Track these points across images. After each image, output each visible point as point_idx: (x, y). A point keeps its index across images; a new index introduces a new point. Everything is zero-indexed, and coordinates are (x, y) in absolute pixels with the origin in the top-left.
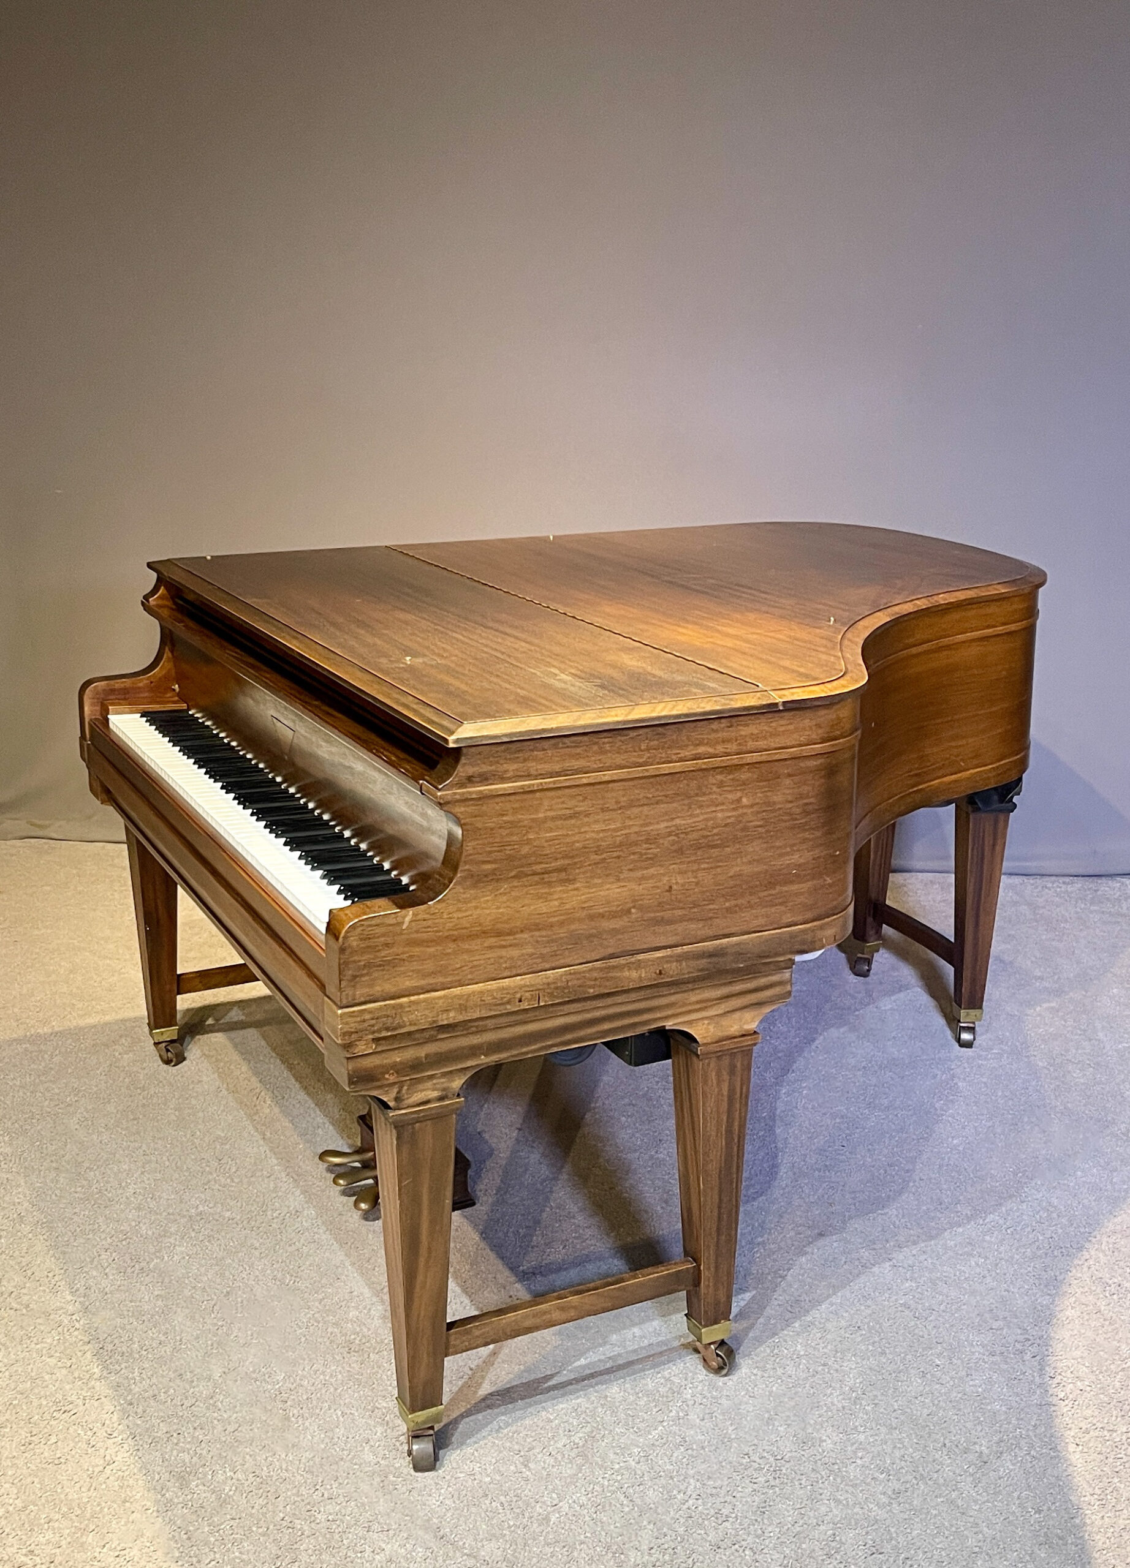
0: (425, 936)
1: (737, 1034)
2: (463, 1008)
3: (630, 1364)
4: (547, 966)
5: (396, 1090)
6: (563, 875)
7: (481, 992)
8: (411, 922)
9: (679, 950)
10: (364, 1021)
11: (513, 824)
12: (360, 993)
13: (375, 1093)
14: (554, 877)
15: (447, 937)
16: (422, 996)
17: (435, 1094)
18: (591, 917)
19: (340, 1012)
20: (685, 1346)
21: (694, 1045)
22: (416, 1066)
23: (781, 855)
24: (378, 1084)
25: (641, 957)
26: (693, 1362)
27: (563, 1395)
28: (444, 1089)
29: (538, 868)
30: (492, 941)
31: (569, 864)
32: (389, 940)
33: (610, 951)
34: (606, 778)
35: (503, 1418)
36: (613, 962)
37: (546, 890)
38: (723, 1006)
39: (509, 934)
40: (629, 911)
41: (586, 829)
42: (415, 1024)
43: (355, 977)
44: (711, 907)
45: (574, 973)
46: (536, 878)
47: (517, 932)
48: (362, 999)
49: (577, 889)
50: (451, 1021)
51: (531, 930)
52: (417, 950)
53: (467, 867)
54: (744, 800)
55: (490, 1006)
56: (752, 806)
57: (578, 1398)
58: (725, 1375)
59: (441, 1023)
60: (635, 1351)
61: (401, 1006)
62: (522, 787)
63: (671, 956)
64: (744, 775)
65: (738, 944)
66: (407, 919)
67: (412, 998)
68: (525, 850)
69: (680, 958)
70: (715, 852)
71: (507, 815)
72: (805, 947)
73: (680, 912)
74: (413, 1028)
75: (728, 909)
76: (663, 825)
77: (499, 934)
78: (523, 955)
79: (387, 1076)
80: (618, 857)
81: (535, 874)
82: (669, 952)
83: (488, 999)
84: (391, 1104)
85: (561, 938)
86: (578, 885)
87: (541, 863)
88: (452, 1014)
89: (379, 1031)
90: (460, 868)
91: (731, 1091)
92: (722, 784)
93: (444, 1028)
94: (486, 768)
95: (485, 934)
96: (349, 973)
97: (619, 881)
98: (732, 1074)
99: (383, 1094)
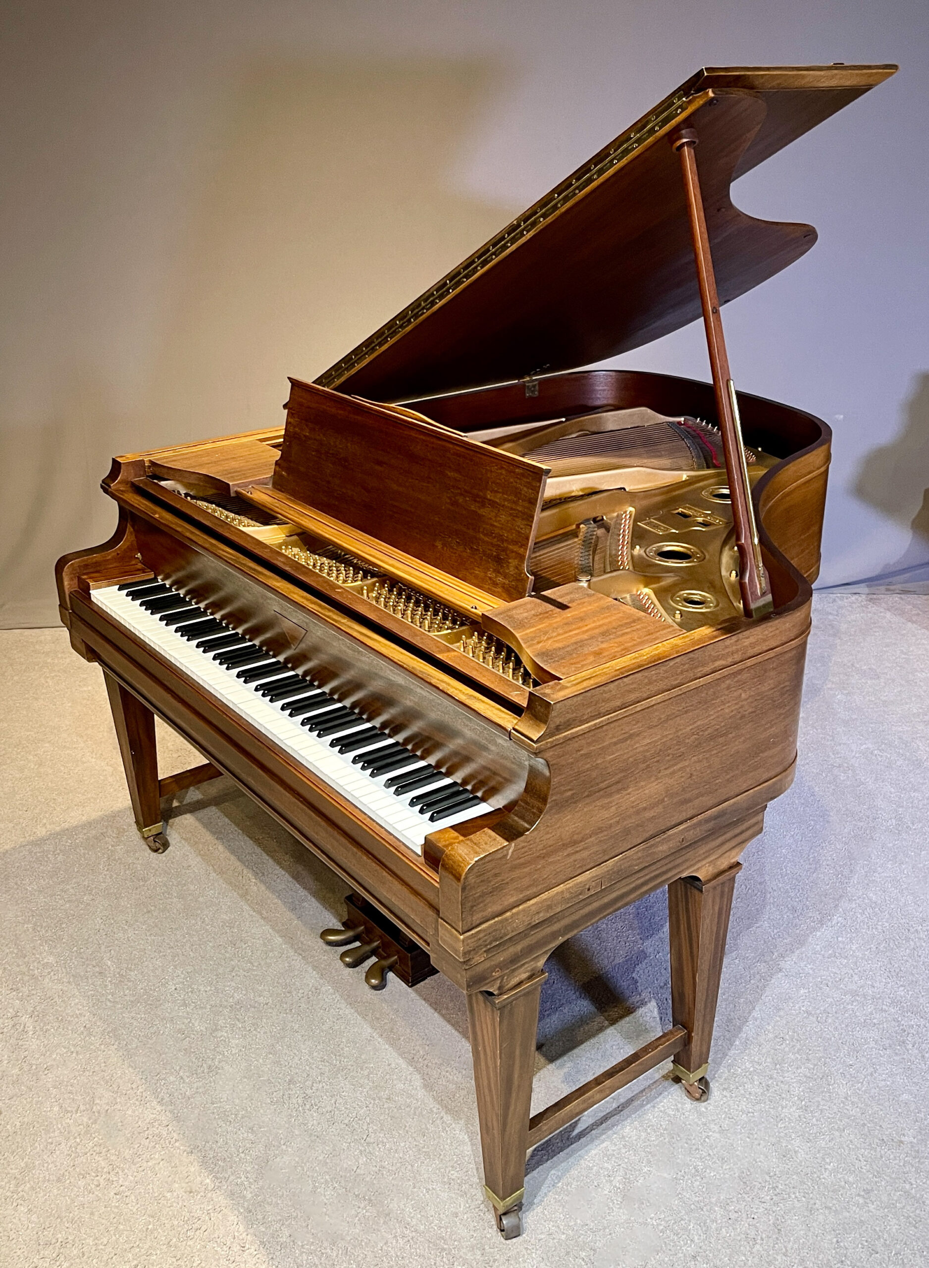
0: (522, 860)
2: (550, 907)
4: (606, 858)
5: (499, 982)
6: (620, 786)
7: (562, 892)
8: (512, 852)
9: (695, 820)
10: (480, 939)
11: (587, 756)
12: (477, 917)
13: (484, 989)
14: (614, 788)
15: (538, 857)
16: (521, 907)
17: (527, 975)
18: (638, 813)
19: (462, 937)
22: (513, 960)
23: (765, 730)
24: (487, 981)
28: (533, 970)
29: (602, 785)
30: (570, 850)
31: (624, 776)
32: (497, 871)
33: (648, 834)
36: (652, 842)
37: (609, 800)
38: (720, 851)
39: (581, 841)
40: (663, 801)
41: (637, 745)
42: (516, 930)
43: (472, 907)
44: (717, 781)
45: (626, 858)
47: (587, 839)
48: (478, 922)
50: (541, 920)
51: (597, 834)
53: (554, 798)
54: (743, 695)
55: (567, 900)
56: (746, 699)
59: (534, 923)
61: (506, 919)
62: (595, 725)
63: (690, 826)
65: (735, 803)
66: (510, 851)
67: (514, 911)
68: (594, 774)
69: (694, 827)
70: (721, 740)
71: (582, 749)
72: (777, 794)
73: (696, 792)
74: (514, 934)
75: (728, 780)
76: (688, 729)
78: (591, 854)
79: (494, 974)
80: (658, 761)
81: (599, 791)
82: (689, 823)
83: (567, 895)
85: (617, 834)
86: (630, 790)
87: (605, 781)
88: (541, 915)
89: (490, 943)
90: (549, 800)
91: (720, 909)
92: (728, 688)
93: (536, 926)
94: (569, 716)
95: (565, 846)
96: (470, 904)
97: (657, 779)
98: (722, 896)
99: (493, 986)
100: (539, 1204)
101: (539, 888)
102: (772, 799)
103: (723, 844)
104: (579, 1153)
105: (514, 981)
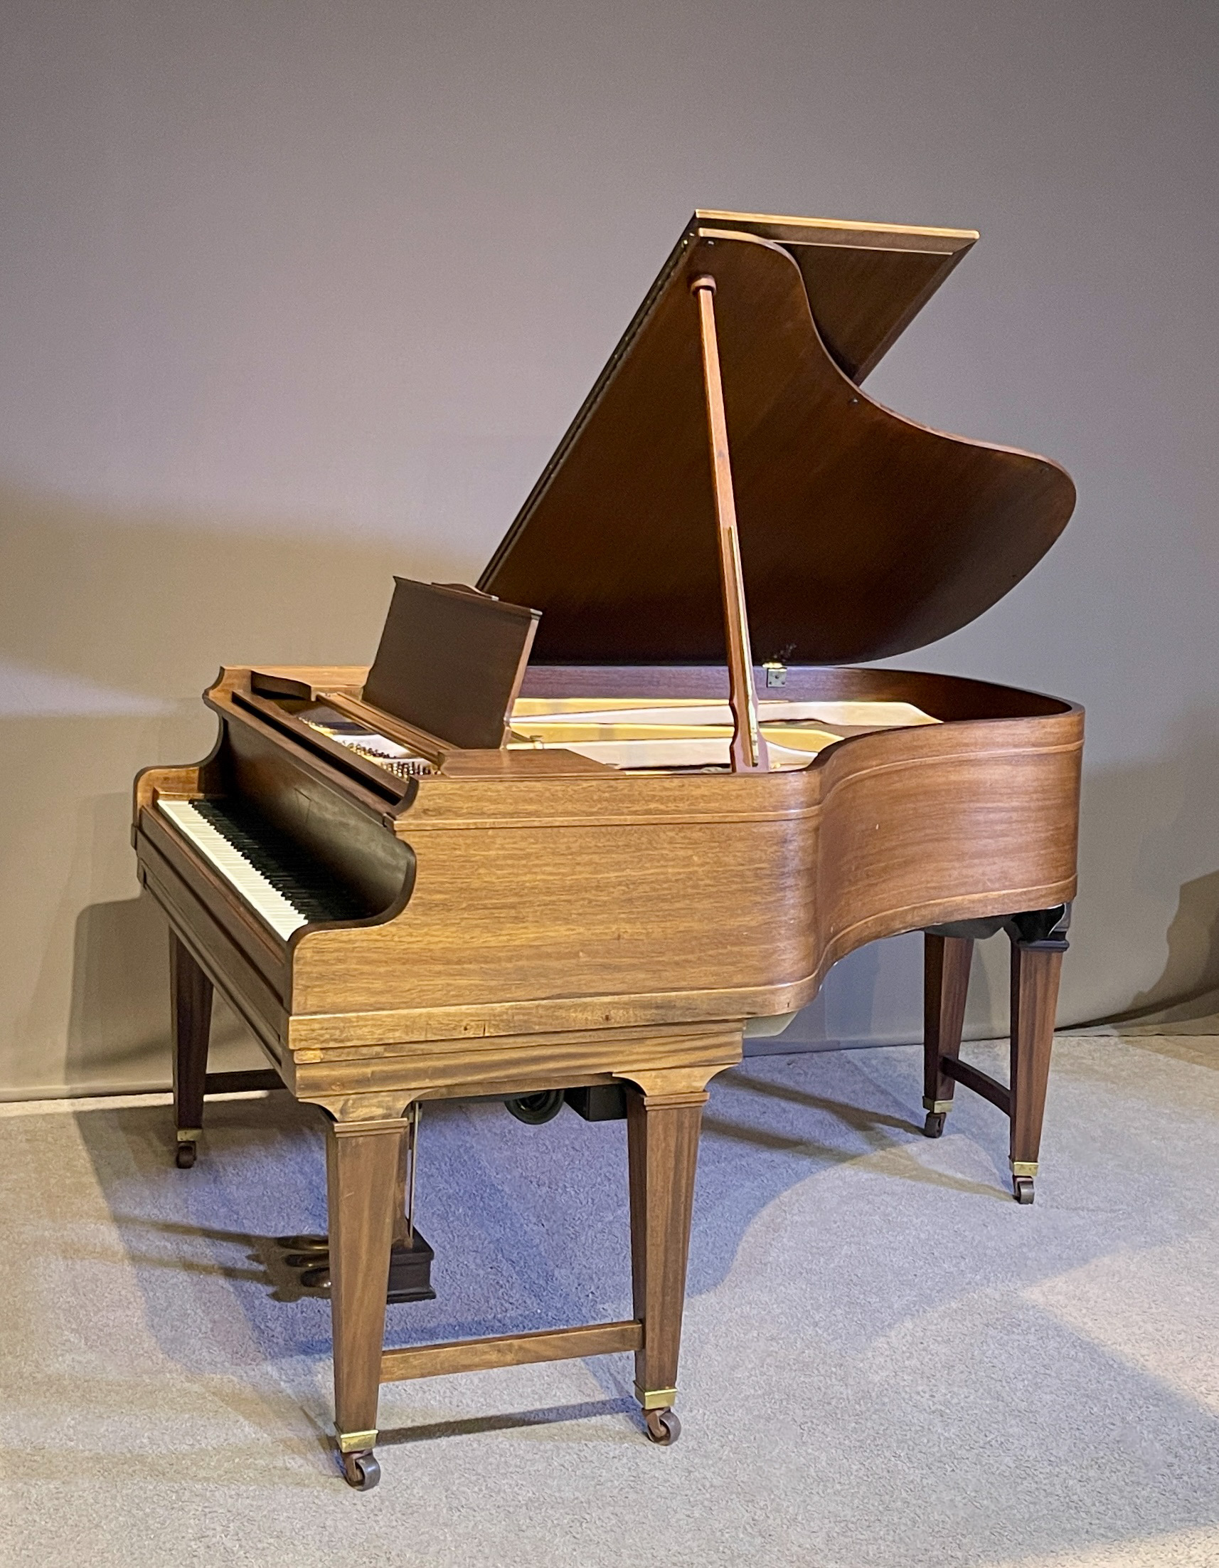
1: (690, 1089)
2: (408, 1029)
4: (494, 998)
5: (341, 1103)
6: (513, 913)
7: (428, 1016)
9: (625, 998)
10: (313, 1030)
11: (466, 859)
12: (312, 1002)
13: (321, 1102)
14: (504, 913)
15: (397, 959)
16: (371, 1013)
17: (380, 1111)
18: (539, 956)
19: (291, 1019)
21: (640, 1095)
22: (363, 1081)
23: (735, 916)
24: (324, 1094)
25: (588, 1000)
28: (388, 1108)
29: (488, 903)
30: (441, 968)
31: (518, 902)
32: (341, 956)
33: (557, 991)
36: (560, 1002)
37: (496, 925)
38: (673, 1060)
39: (457, 963)
40: (576, 955)
41: (537, 870)
42: (361, 1039)
43: (307, 987)
44: (660, 959)
45: (520, 1008)
46: (486, 912)
47: (464, 962)
48: (313, 1009)
50: (398, 1040)
51: (479, 962)
52: (366, 968)
53: (421, 895)
54: (696, 858)
55: (435, 1030)
56: (702, 865)
58: (666, 1445)
59: (387, 1041)
61: (349, 1020)
63: (620, 1004)
65: (687, 998)
67: (361, 1014)
68: (476, 884)
69: (625, 1006)
70: (666, 906)
71: (459, 849)
72: (756, 1011)
73: (628, 961)
74: (359, 1043)
75: (677, 963)
77: (448, 962)
78: (471, 985)
79: (333, 1087)
80: (568, 901)
81: (486, 908)
82: (616, 998)
83: (435, 1024)
84: (337, 1116)
85: (509, 973)
86: (527, 924)
87: (491, 898)
88: (397, 1034)
89: (327, 1041)
90: (413, 895)
91: (678, 1147)
92: (672, 841)
94: (441, 802)
95: (434, 960)
96: (305, 982)
97: (568, 923)
99: (332, 1104)
101: (399, 999)
105: (362, 1112)
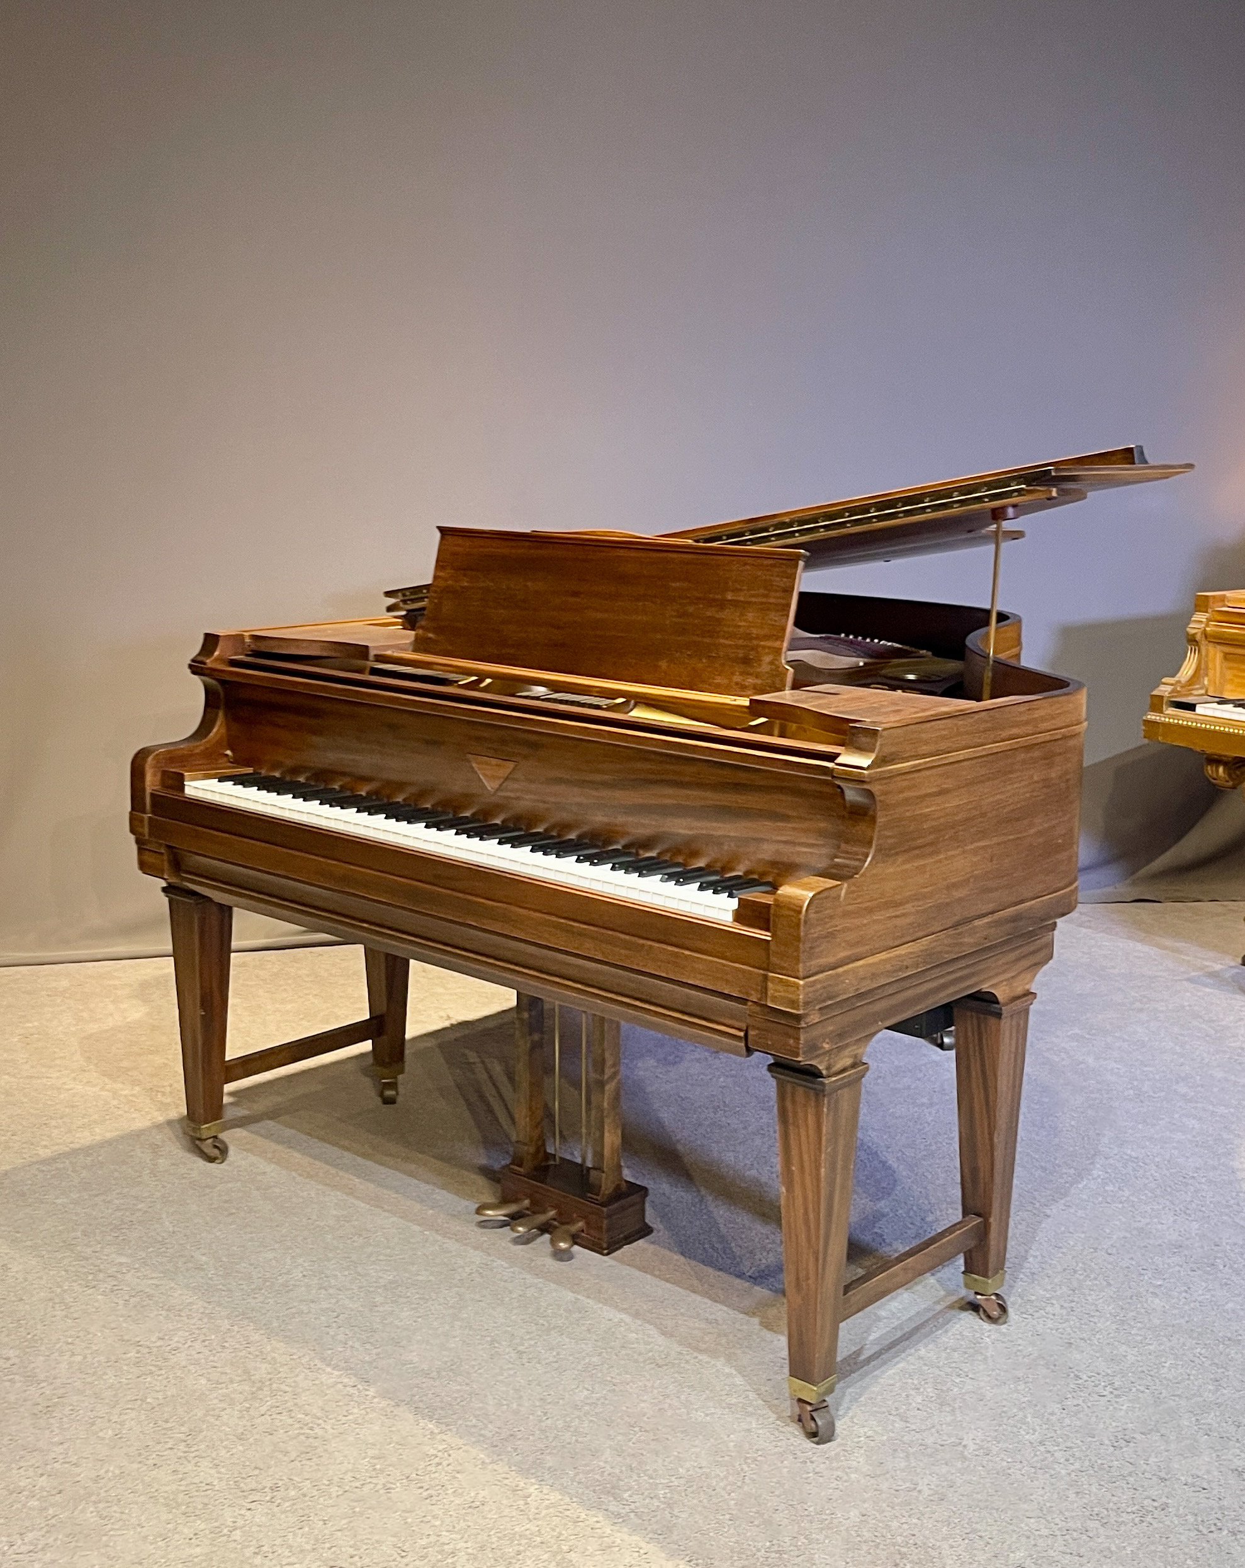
1: (1021, 993)
2: (874, 976)
3: (917, 1329)
4: (922, 934)
5: (827, 1058)
6: (933, 849)
7: (885, 962)
8: (846, 894)
9: (997, 916)
10: (816, 991)
11: (908, 801)
12: (815, 963)
13: (814, 1062)
14: (928, 850)
15: (866, 909)
16: (851, 966)
17: (850, 1060)
18: (949, 888)
19: (801, 982)
20: (951, 1307)
21: (996, 1006)
22: (841, 1035)
23: (1055, 826)
24: (818, 1052)
25: (977, 923)
26: (969, 1319)
27: (885, 1363)
28: (856, 1056)
29: (919, 842)
30: (891, 911)
31: (937, 838)
32: (832, 912)
33: (957, 918)
34: (961, 758)
35: (850, 1390)
36: (959, 930)
37: (924, 862)
38: (1016, 968)
39: (901, 905)
40: (969, 882)
41: (948, 805)
42: (847, 992)
43: (812, 948)
44: (1014, 875)
45: (936, 941)
46: (917, 852)
47: (906, 903)
48: (814, 970)
49: (940, 861)
51: (914, 900)
52: (848, 922)
53: (879, 842)
54: (1035, 777)
55: (889, 973)
56: (1039, 783)
57: (898, 1363)
58: (1005, 1323)
60: (910, 1319)
61: (838, 975)
62: (915, 766)
63: (992, 923)
64: (1036, 754)
65: (1031, 908)
66: (844, 892)
67: (846, 968)
68: (914, 826)
69: (998, 923)
70: (1017, 825)
71: (905, 792)
72: (1066, 911)
73: (997, 881)
74: (845, 997)
75: (1024, 877)
76: (990, 801)
77: (897, 905)
78: (909, 924)
79: (824, 1044)
80: (965, 831)
81: (915, 848)
82: (991, 918)
83: (890, 966)
84: (824, 1072)
85: (930, 907)
86: (941, 857)
87: (922, 837)
88: (869, 982)
89: (825, 1000)
90: (876, 844)
91: (1017, 1047)
92: (1024, 762)
93: (860, 996)
94: (893, 749)
95: (887, 905)
96: (808, 945)
97: (964, 852)
98: (1018, 1032)
99: (820, 1063)
100: (843, 1416)
101: (867, 947)
102: (1063, 915)
103: (1018, 960)
104: (875, 1373)
105: (839, 1066)
